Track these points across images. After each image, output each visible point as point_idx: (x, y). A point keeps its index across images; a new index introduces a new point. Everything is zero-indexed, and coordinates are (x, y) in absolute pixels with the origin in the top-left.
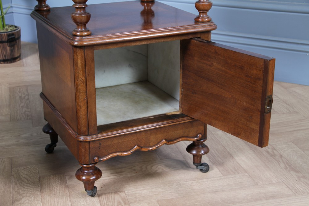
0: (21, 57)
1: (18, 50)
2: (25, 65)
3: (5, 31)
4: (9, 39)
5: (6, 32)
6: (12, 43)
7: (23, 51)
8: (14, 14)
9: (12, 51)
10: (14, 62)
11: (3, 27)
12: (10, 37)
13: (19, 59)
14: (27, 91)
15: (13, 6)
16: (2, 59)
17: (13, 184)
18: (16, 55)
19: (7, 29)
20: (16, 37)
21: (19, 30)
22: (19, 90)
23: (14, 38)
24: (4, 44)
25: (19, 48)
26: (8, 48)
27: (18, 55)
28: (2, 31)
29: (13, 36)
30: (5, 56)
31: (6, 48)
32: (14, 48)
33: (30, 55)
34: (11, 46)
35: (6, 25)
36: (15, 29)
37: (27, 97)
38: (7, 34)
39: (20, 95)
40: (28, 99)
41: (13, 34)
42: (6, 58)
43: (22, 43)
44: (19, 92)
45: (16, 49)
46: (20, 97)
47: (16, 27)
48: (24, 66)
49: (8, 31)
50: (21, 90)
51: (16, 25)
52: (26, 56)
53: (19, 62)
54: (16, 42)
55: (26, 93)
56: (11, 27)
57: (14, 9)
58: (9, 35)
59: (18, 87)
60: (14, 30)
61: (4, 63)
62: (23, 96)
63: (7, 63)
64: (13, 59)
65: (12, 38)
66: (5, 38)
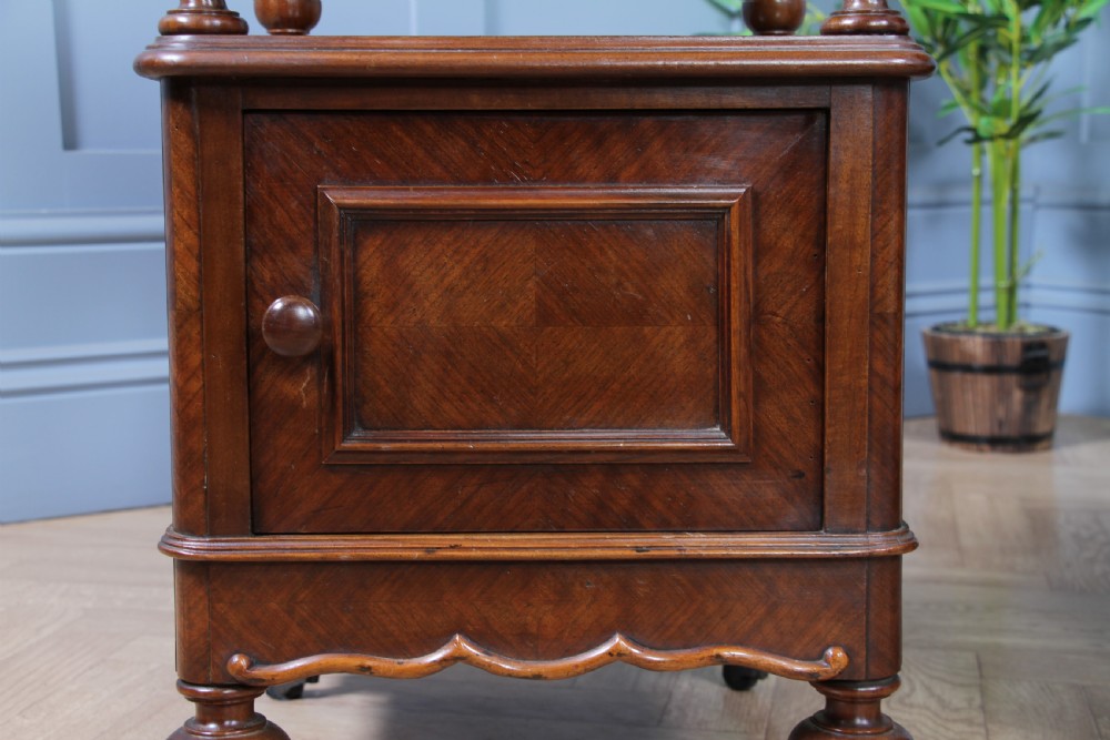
0: (1055, 441)
1: (1050, 407)
2: (1072, 462)
4: (1027, 361)
5: (1019, 336)
6: (1035, 379)
9: (1029, 407)
10: (1028, 451)
11: (1010, 321)
12: (1032, 355)
13: (1044, 444)
14: (1098, 522)
16: (988, 434)
18: (1041, 428)
19: (1022, 329)
20: (1054, 357)
21: (1062, 337)
22: (1063, 517)
23: (1045, 359)
24: (1006, 377)
26: (1018, 396)
27: (1047, 428)
28: (1004, 332)
29: (1041, 353)
30: (1001, 424)
31: (1010, 394)
32: (1038, 399)
34: (1026, 389)
37: (1101, 539)
38: (1022, 343)
39: (1072, 529)
41: (1042, 345)
42: (1004, 433)
44: (1069, 523)
45: (1044, 403)
46: (1075, 535)
47: (1052, 328)
49: (1027, 333)
50: (1073, 517)
53: (1046, 455)
54: (1049, 379)
55: (1097, 529)
58: (1028, 347)
59: (1058, 510)
60: (1049, 335)
61: (993, 450)
62: (1085, 533)
63: (1004, 451)
64: (1025, 439)
65: (1036, 360)
66: (1013, 357)
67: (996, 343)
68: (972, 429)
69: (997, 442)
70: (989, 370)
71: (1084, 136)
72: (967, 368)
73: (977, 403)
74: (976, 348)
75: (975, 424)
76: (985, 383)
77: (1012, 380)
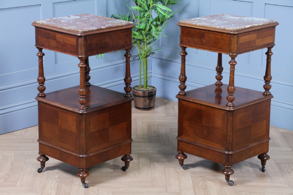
1: (153, 102)
3: (147, 90)
6: (150, 98)
7: (156, 103)
8: (152, 77)
9: (150, 103)
10: (150, 110)
11: (146, 87)
12: (150, 94)
13: (153, 108)
14: (158, 128)
15: (152, 72)
16: (143, 107)
17: (152, 168)
18: (152, 106)
19: (148, 89)
21: (155, 90)
22: (153, 127)
23: (152, 94)
24: (146, 98)
26: (148, 101)
27: (153, 106)
28: (145, 90)
29: (151, 94)
31: (146, 101)
32: (151, 101)
33: (160, 106)
34: (149, 100)
35: (148, 86)
36: (153, 89)
37: (158, 131)
39: (154, 129)
40: (158, 132)
41: (152, 92)
42: (146, 107)
43: (156, 97)
44: (153, 128)
45: (152, 101)
46: (154, 131)
47: (154, 87)
48: (156, 113)
49: (149, 90)
50: (154, 127)
51: (153, 85)
52: (158, 107)
53: (153, 110)
54: (153, 97)
55: (157, 129)
56: (150, 87)
57: (152, 74)
58: (149, 93)
59: (152, 125)
61: (144, 110)
62: (156, 130)
63: (146, 110)
64: (149, 108)
66: (147, 95)
67: (144, 92)
68: (140, 107)
69: (144, 109)
70: (143, 97)
72: (139, 96)
73: (141, 102)
74: (141, 93)
75: (141, 106)
76: (142, 99)
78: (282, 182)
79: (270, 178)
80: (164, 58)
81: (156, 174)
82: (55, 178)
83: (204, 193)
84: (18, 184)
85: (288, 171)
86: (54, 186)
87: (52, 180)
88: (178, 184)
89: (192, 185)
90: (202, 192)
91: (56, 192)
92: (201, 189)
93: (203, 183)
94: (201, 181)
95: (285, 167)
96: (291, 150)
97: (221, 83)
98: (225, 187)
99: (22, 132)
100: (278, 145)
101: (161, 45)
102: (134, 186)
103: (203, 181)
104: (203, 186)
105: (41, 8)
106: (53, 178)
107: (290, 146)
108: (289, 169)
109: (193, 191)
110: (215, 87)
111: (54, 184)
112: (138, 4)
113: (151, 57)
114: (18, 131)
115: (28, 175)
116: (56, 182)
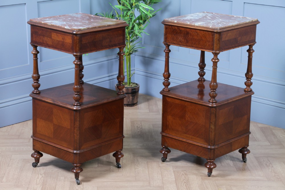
0: (138, 103)
2: (140, 108)
4: (132, 92)
5: (131, 88)
6: (134, 94)
7: (139, 100)
8: (135, 74)
9: (133, 99)
10: (133, 106)
11: (130, 84)
13: (136, 105)
14: (141, 123)
15: (135, 69)
16: (126, 104)
17: (135, 163)
18: (135, 102)
20: (137, 91)
21: (138, 86)
23: (135, 91)
25: (137, 98)
27: (136, 102)
28: (129, 87)
30: (128, 102)
31: (130, 97)
33: (143, 102)
34: (132, 96)
36: (136, 85)
38: (131, 89)
40: (142, 128)
41: (135, 89)
42: (129, 104)
43: (139, 94)
44: (137, 124)
45: (135, 98)
46: (137, 127)
47: (137, 84)
49: (132, 87)
50: (138, 122)
51: (136, 82)
52: (141, 103)
53: (136, 106)
54: (136, 94)
55: (140, 125)
56: (133, 84)
57: (135, 71)
59: (135, 121)
60: (136, 87)
61: (127, 106)
62: (139, 126)
63: (129, 107)
64: (132, 104)
65: (134, 91)
66: (130, 91)
67: (127, 89)
70: (126, 93)
71: (143, 44)
74: (124, 90)
77: (130, 95)
78: (261, 175)
79: (249, 171)
80: (147, 55)
81: (140, 169)
82: (40, 173)
83: (186, 186)
84: (4, 180)
85: (266, 164)
86: (40, 181)
87: (37, 175)
88: (161, 178)
89: (174, 179)
90: (184, 186)
91: (41, 187)
92: (183, 182)
93: (185, 177)
94: (183, 175)
95: (264, 161)
96: (269, 144)
97: (204, 79)
98: (206, 181)
99: (8, 128)
100: (257, 140)
101: (144, 43)
102: (118, 181)
103: (185, 175)
104: (185, 180)
105: (26, 6)
106: (39, 174)
107: (268, 141)
108: (268, 163)
109: (175, 185)
110: (198, 83)
111: (39, 179)
112: (121, 3)
113: (134, 55)
114: (4, 127)
115: (14, 170)
116: (41, 178)
